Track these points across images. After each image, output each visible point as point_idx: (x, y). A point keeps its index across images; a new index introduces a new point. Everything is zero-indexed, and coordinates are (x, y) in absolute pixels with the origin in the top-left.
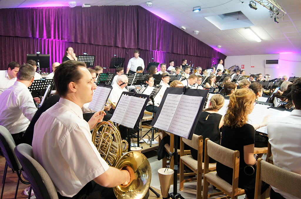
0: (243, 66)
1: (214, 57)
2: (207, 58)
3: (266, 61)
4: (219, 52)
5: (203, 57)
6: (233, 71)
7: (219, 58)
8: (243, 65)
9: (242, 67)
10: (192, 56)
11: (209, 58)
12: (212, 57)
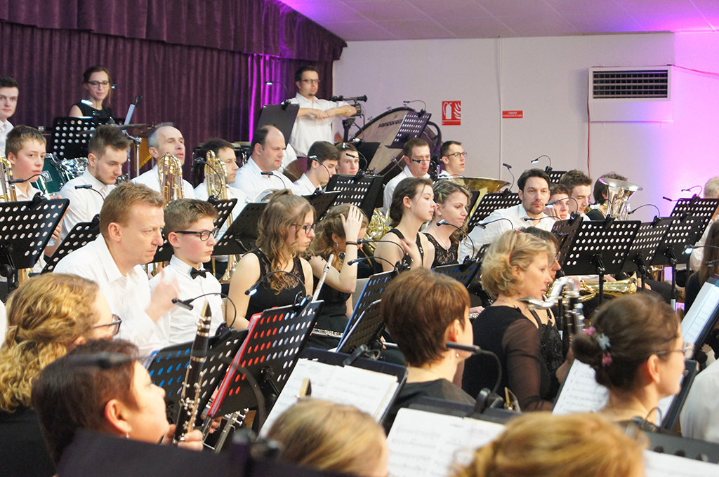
0: (449, 108)
1: (267, 46)
2: (219, 51)
3: (596, 75)
4: (295, 13)
5: (190, 47)
6: (394, 145)
7: (294, 56)
8: (453, 104)
9: (449, 116)
10: (116, 37)
11: (233, 53)
12: (250, 43)
